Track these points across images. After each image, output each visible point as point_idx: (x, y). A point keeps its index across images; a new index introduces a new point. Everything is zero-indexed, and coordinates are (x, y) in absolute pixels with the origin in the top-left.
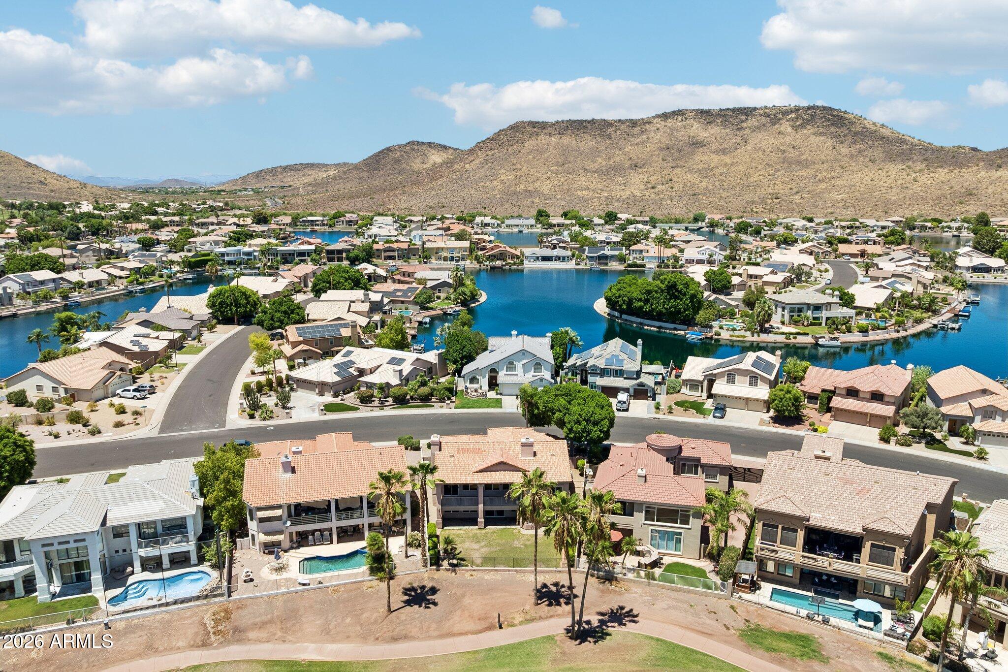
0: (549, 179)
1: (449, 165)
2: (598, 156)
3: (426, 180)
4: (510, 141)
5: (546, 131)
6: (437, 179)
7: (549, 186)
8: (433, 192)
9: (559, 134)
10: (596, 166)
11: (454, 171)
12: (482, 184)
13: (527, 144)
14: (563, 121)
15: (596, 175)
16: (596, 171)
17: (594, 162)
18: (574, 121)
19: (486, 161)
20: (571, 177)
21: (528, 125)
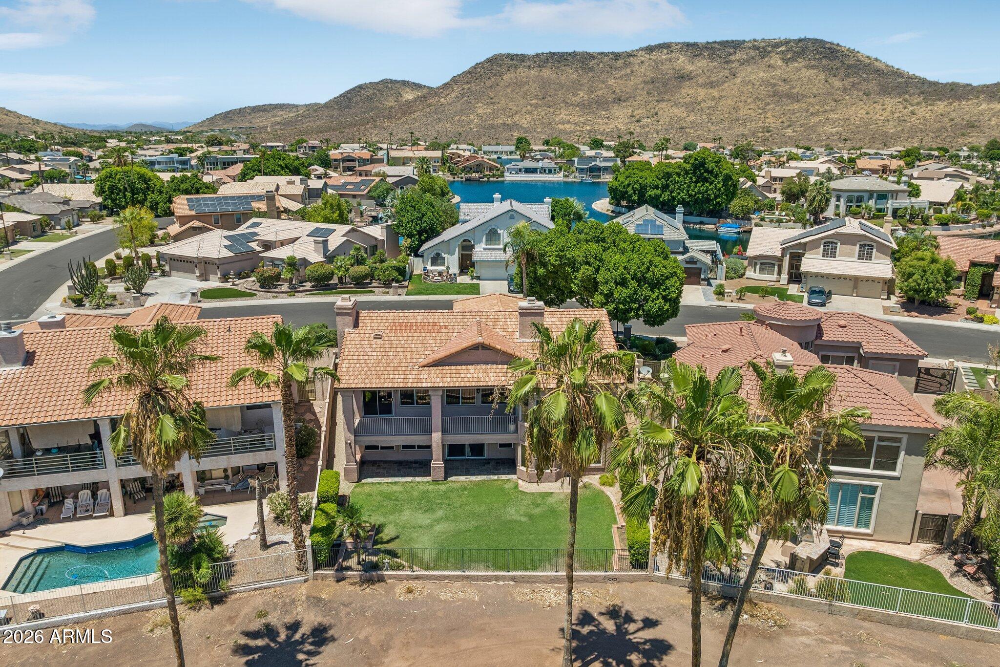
0: (529, 112)
1: (423, 99)
2: (580, 90)
3: (399, 115)
4: (487, 74)
5: (525, 64)
6: (410, 114)
7: (529, 120)
8: (406, 126)
9: (539, 66)
10: (578, 99)
11: (429, 106)
12: (458, 118)
13: (505, 77)
14: (543, 54)
15: (578, 109)
16: (578, 105)
17: (575, 95)
18: (554, 54)
19: (462, 95)
20: (552, 110)
21: (506, 58)
